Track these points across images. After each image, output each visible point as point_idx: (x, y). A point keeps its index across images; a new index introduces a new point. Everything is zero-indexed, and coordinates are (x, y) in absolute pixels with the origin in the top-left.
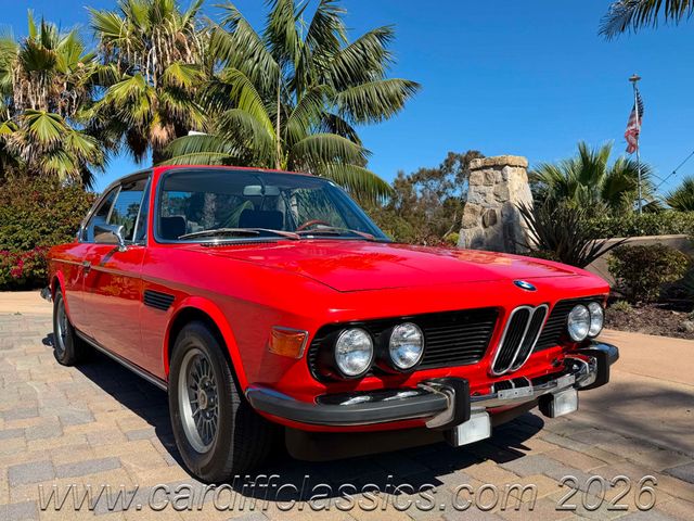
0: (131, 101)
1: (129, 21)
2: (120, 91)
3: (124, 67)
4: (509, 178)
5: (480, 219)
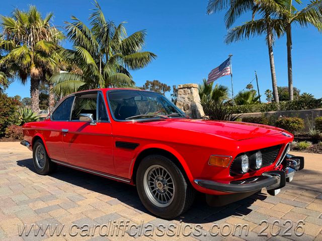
0: (22, 57)
1: (19, 21)
2: (17, 52)
3: (16, 42)
4: (193, 92)
5: (183, 108)
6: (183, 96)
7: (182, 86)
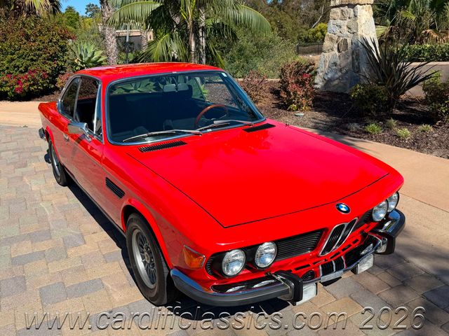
4: (358, 14)
5: (336, 46)
6: (339, 22)
7: (338, 2)
